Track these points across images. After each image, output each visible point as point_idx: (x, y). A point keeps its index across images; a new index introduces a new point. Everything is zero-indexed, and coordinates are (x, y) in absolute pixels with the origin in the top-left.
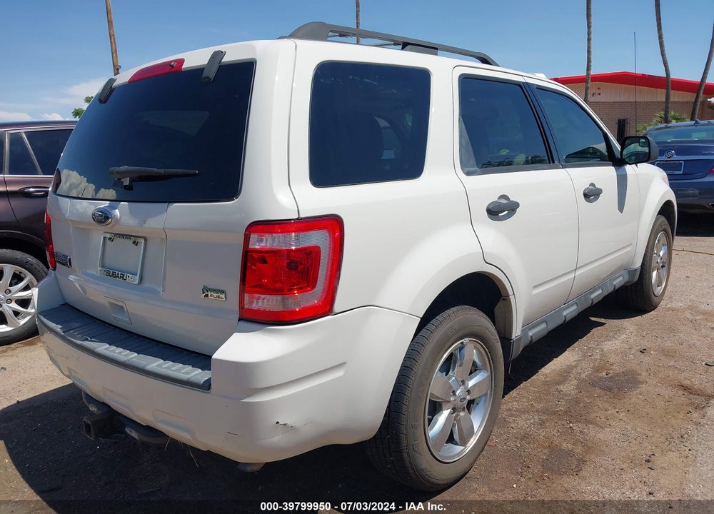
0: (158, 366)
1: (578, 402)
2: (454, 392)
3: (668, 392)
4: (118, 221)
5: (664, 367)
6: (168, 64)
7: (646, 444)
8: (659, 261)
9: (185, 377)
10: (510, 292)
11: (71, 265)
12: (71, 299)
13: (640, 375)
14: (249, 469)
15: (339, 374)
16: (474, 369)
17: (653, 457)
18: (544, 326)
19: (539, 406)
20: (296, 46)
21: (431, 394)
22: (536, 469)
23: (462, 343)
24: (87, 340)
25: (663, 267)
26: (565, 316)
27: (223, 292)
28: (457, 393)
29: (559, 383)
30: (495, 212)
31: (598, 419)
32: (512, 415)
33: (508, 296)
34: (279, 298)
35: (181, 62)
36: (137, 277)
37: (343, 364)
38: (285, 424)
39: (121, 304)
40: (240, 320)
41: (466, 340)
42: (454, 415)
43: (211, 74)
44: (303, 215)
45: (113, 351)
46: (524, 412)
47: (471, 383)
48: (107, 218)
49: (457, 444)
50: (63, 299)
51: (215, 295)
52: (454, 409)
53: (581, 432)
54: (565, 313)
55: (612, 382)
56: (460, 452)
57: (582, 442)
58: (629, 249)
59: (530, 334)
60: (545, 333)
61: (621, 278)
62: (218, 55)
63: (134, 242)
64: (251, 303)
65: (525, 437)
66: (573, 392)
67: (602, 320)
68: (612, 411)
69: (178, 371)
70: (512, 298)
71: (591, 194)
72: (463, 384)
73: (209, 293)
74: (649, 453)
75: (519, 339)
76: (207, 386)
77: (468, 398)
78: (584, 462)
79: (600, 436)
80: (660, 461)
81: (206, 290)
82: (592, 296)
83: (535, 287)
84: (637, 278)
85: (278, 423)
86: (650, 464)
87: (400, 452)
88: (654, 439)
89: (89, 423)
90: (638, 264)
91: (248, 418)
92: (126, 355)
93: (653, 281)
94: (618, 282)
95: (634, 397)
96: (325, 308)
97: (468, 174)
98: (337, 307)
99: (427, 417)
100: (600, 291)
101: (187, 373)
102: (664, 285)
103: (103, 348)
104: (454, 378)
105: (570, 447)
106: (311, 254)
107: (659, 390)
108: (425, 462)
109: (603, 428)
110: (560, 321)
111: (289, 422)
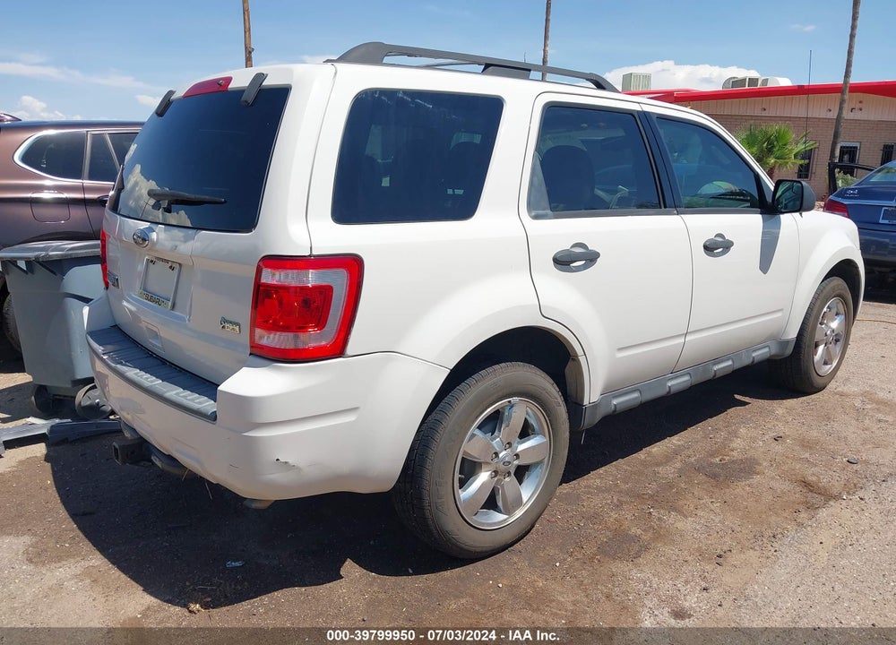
0: (177, 394)
1: (671, 487)
2: (497, 454)
3: (782, 486)
4: (154, 244)
5: (793, 458)
6: (215, 82)
7: (727, 539)
8: (828, 333)
9: (195, 406)
10: (579, 351)
11: (118, 286)
12: (121, 321)
13: (760, 464)
14: (254, 505)
15: (350, 418)
16: (526, 432)
17: (729, 553)
18: (636, 395)
19: (624, 487)
20: (336, 73)
21: (465, 452)
22: (590, 549)
23: (510, 402)
24: (121, 363)
25: (837, 341)
26: (670, 387)
27: (237, 324)
28: (500, 455)
29: (658, 465)
30: (563, 262)
31: (686, 507)
32: (589, 493)
33: (576, 356)
34: (291, 335)
35: (229, 80)
36: (170, 304)
37: (355, 409)
38: (286, 462)
39: (155, 329)
40: (251, 354)
41: (515, 399)
42: (496, 479)
43: (249, 97)
44: (314, 253)
45: (141, 376)
46: (603, 491)
47: (521, 447)
48: (144, 240)
49: (500, 512)
50: (114, 320)
51: (231, 327)
52: (496, 473)
53: (659, 518)
54: (669, 384)
55: (722, 469)
56: (502, 521)
57: (654, 529)
58: (779, 314)
59: (615, 402)
60: (637, 402)
61: (766, 350)
62: (260, 77)
63: (170, 267)
64: (261, 337)
65: (595, 517)
66: (671, 476)
67: (746, 399)
68: (707, 500)
69: (193, 400)
70: (582, 359)
71: (717, 247)
72: (510, 447)
73: (227, 325)
74: (725, 548)
75: (595, 406)
76: (213, 417)
77: (516, 462)
78: (647, 548)
79: (679, 525)
80: (734, 558)
81: (224, 321)
82: (716, 368)
83: (620, 349)
84: (789, 350)
85: (278, 460)
86: (720, 560)
87: (422, 508)
88: (739, 535)
89: (117, 447)
90: (792, 334)
91: (249, 452)
92: (152, 382)
93: (817, 358)
94: (760, 354)
95: (740, 488)
96: (337, 349)
97: (536, 217)
98: (350, 349)
99: (457, 476)
100: (730, 363)
101: (200, 403)
102: (834, 364)
103: (133, 373)
104: (498, 439)
105: (639, 531)
106: (323, 294)
107: (773, 484)
108: (452, 525)
109: (686, 517)
110: (661, 392)
111: (291, 461)
